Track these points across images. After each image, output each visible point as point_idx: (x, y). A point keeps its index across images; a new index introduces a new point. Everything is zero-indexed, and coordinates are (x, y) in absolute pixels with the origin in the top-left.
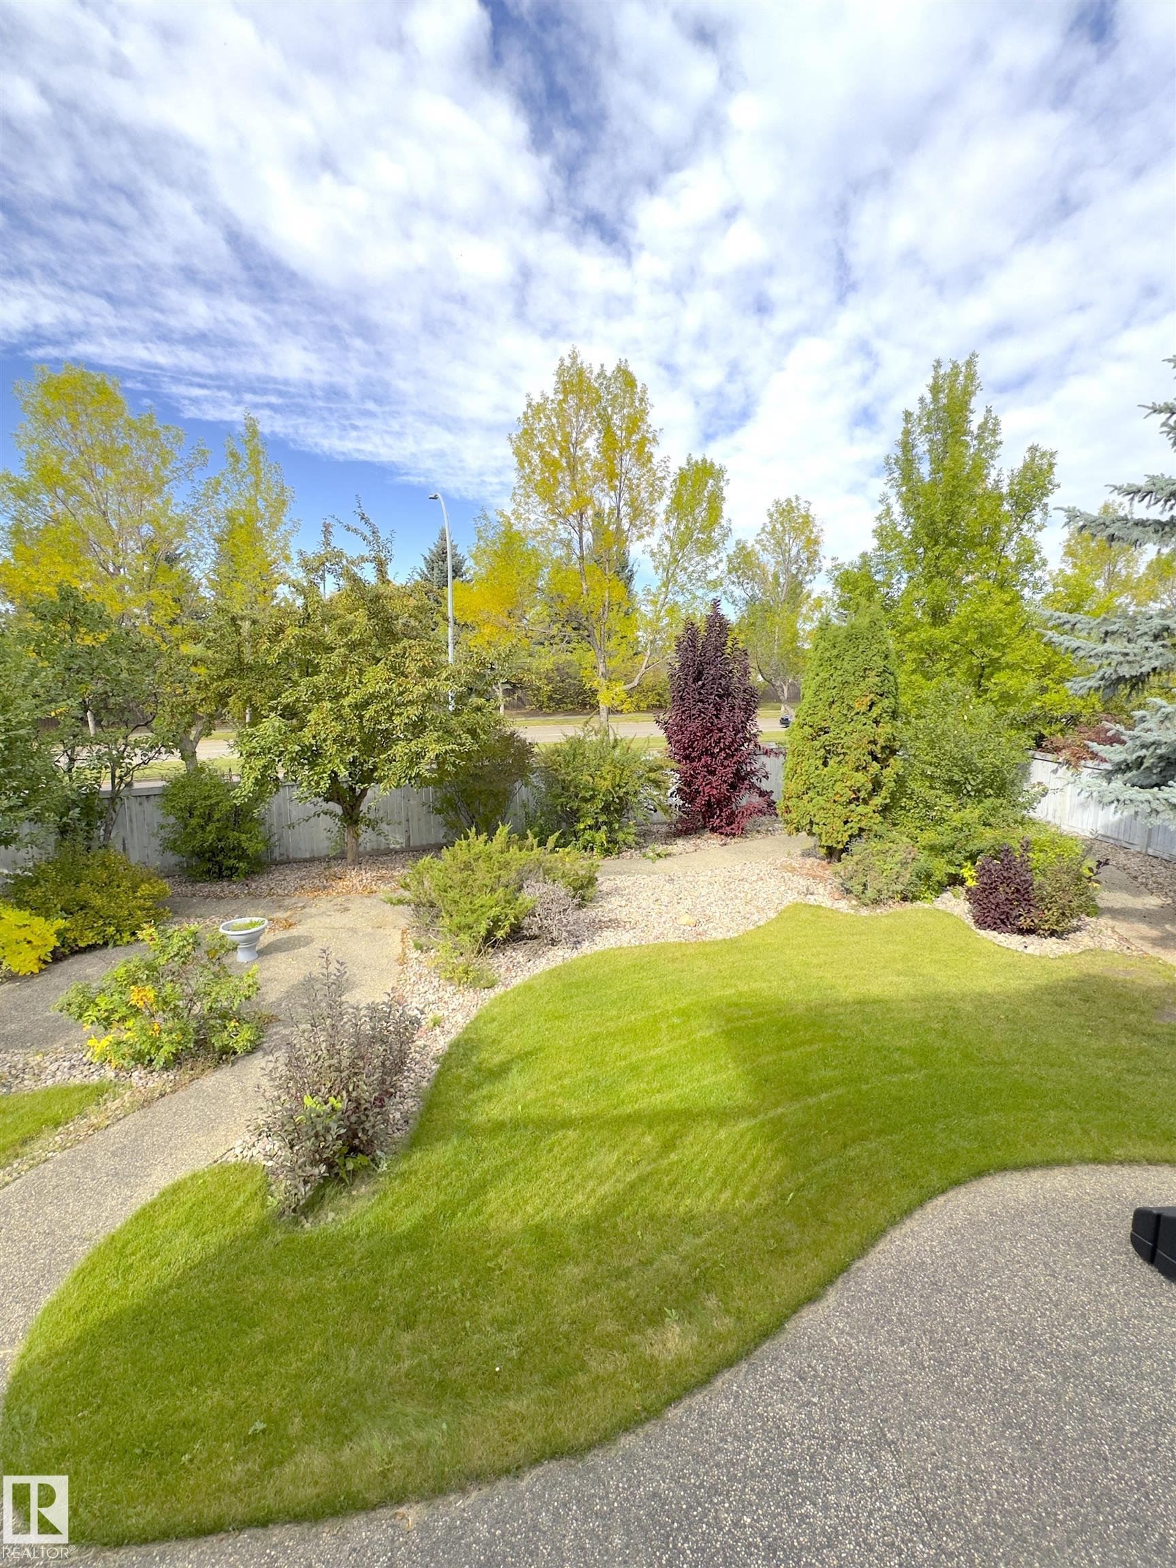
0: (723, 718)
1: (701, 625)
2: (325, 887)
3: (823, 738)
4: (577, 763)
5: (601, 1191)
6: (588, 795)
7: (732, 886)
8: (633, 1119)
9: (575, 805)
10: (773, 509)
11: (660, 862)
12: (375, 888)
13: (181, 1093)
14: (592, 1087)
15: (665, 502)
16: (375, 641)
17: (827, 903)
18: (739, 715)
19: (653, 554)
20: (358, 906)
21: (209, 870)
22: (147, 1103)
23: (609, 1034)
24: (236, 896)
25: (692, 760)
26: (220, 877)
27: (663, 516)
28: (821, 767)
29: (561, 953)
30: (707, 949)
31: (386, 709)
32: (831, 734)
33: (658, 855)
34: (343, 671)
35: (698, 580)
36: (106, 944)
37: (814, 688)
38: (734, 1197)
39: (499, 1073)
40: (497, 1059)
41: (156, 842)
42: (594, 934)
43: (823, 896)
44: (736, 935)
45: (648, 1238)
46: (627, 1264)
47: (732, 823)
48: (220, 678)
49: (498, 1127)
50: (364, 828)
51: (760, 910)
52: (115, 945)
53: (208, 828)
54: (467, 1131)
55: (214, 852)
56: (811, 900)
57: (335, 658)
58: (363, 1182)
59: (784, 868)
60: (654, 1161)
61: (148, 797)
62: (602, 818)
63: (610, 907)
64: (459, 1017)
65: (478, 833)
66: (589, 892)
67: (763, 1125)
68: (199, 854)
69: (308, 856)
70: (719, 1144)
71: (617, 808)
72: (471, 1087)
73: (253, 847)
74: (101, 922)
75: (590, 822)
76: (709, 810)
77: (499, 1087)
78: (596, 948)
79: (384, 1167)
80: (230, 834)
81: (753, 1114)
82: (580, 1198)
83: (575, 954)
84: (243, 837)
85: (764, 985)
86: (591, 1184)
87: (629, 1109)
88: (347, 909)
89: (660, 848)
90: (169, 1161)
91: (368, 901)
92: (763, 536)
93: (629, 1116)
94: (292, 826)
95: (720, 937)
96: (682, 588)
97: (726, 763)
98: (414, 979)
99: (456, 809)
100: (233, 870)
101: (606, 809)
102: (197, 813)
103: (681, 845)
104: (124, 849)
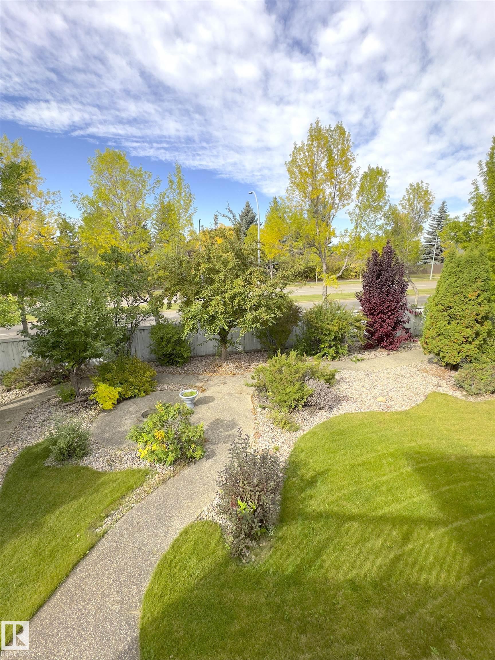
0: (390, 297)
1: (380, 252)
2: (215, 371)
3: (449, 311)
4: (322, 317)
5: (379, 561)
6: (327, 333)
7: (399, 380)
8: (383, 519)
9: (321, 337)
10: (409, 188)
11: (359, 363)
12: (235, 372)
13: (177, 477)
14: (359, 497)
15: (357, 188)
16: (237, 268)
17: (450, 393)
18: (398, 295)
19: (350, 214)
20: (230, 381)
21: (168, 362)
22: (165, 481)
23: (360, 465)
24: (180, 374)
25: (374, 315)
26: (172, 364)
27: (355, 196)
28: (447, 325)
29: (325, 414)
30: (395, 417)
31: (244, 299)
32: (453, 309)
33: (358, 360)
34: (224, 281)
35: (372, 225)
36: (135, 396)
37: (445, 286)
38: (448, 576)
39: (312, 482)
40: (309, 475)
41: (148, 350)
42: (338, 404)
43: (446, 389)
44: (407, 409)
45: (409, 597)
46: (402, 612)
47: (391, 344)
48: (175, 286)
49: (319, 516)
50: (229, 345)
51: (416, 395)
52: (138, 397)
53: (169, 346)
54: (306, 517)
55: (171, 355)
56: (441, 390)
57: (222, 275)
58: (263, 540)
59: (421, 370)
60: (401, 547)
61: (143, 330)
62: (333, 343)
63: (342, 389)
64: (285, 447)
65: (282, 354)
66: (332, 381)
67: (452, 530)
68: (165, 355)
69: (204, 354)
70: (432, 540)
71: (339, 339)
72: (302, 490)
73: (186, 354)
74: (133, 388)
75: (327, 345)
76: (381, 340)
77: (314, 491)
78: (340, 412)
79: (271, 533)
80: (177, 348)
81: (445, 524)
82: (368, 565)
83: (331, 415)
84: (182, 350)
85: (430, 441)
86: (372, 558)
87: (380, 513)
88: (225, 383)
89: (359, 356)
90: (179, 515)
91: (233, 379)
92: (403, 202)
93: (381, 517)
94: (201, 345)
95: (399, 409)
96: (364, 229)
97: (391, 317)
98: (261, 423)
99: (266, 336)
100: (178, 362)
101: (335, 339)
102: (164, 340)
103: (367, 355)
104: (135, 351)
